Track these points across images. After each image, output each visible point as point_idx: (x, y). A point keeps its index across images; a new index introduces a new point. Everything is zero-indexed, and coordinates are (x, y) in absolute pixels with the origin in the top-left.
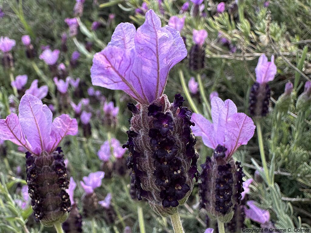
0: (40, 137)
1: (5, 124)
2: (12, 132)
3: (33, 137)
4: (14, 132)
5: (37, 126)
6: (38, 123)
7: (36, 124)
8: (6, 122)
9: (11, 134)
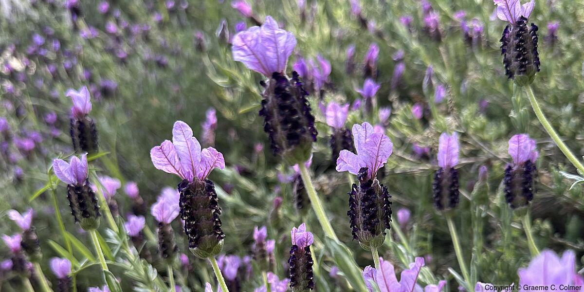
0: (192, 162)
1: (160, 150)
2: (166, 157)
3: (185, 162)
4: (168, 158)
5: (189, 150)
6: (189, 147)
7: (188, 148)
8: (161, 148)
9: (166, 160)
